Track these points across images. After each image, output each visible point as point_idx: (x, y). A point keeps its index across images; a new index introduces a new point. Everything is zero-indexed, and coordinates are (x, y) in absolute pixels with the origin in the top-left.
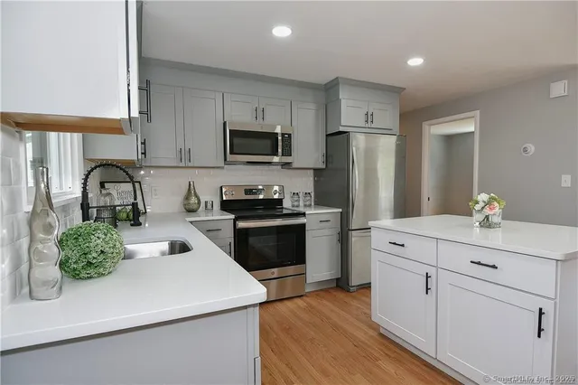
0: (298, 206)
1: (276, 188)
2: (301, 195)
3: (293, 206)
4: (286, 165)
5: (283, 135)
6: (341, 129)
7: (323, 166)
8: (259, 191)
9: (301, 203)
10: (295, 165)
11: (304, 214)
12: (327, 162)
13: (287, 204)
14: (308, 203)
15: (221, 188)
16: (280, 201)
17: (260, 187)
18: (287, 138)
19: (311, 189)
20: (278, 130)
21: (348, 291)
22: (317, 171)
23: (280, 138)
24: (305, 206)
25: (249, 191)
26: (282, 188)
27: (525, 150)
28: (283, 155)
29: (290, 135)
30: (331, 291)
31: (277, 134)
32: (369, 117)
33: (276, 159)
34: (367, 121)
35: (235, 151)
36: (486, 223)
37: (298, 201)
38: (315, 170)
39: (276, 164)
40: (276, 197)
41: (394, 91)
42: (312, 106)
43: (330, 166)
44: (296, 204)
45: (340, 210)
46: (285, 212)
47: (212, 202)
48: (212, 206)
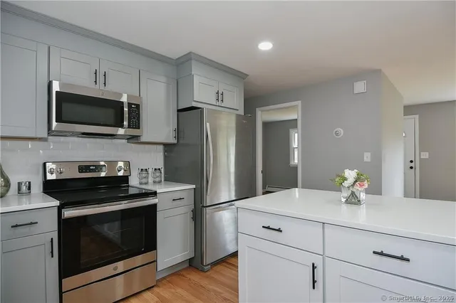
0: (146, 183)
1: (121, 164)
2: (150, 171)
3: (141, 184)
4: (133, 139)
5: (130, 105)
6: (194, 104)
7: (175, 141)
8: (98, 168)
9: (151, 180)
10: (143, 139)
11: (154, 194)
12: (178, 137)
13: (134, 181)
14: (157, 180)
15: (45, 164)
16: (125, 179)
17: (102, 163)
18: (135, 110)
19: (160, 164)
20: (124, 99)
21: (203, 271)
22: (168, 147)
23: (126, 109)
24: (154, 182)
25: (84, 168)
26: (128, 164)
27: (337, 134)
28: (129, 127)
29: (138, 106)
30: (184, 273)
31: (123, 103)
32: (219, 96)
33: (121, 131)
34: (218, 100)
35: (63, 119)
36: (353, 200)
37: (148, 178)
38: (165, 145)
39: (121, 137)
40: (121, 174)
41: (238, 75)
42: (163, 79)
43: (181, 142)
44: (144, 181)
45: (194, 186)
46: (132, 191)
47: (30, 183)
48: (29, 188)
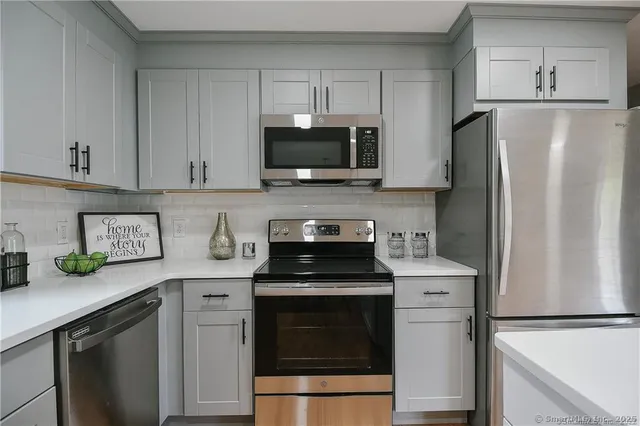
2: (408, 237)
3: (392, 257)
5: (359, 131)
6: (478, 108)
7: (447, 185)
10: (387, 184)
11: (391, 277)
12: (454, 177)
14: (422, 252)
15: (270, 223)
16: (369, 248)
23: (353, 141)
24: (417, 257)
28: (359, 166)
29: (375, 131)
31: (348, 129)
32: (546, 78)
33: (347, 174)
34: (541, 87)
35: (275, 163)
37: (401, 248)
38: (437, 192)
42: (425, 75)
44: (398, 252)
45: (474, 272)
47: (254, 244)
48: (253, 251)
